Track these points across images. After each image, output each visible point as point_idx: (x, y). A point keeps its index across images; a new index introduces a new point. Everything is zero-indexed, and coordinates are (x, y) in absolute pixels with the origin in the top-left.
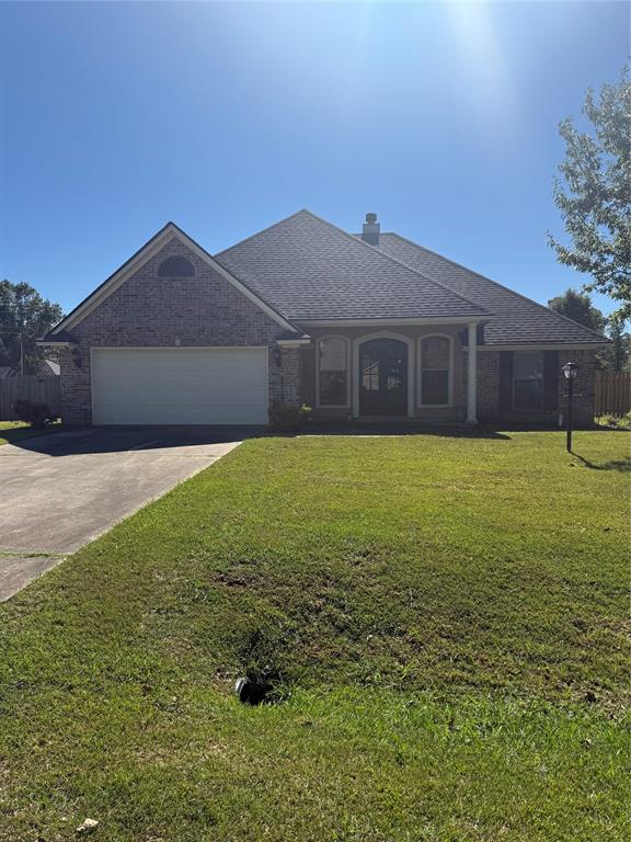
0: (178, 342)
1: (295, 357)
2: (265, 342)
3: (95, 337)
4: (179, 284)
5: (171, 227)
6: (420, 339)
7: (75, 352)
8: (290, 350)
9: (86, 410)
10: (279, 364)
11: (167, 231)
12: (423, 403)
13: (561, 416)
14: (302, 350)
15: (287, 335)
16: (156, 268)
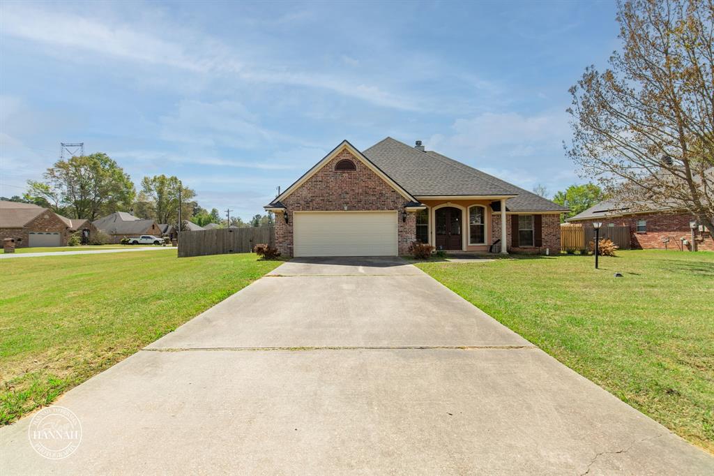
0: (346, 208)
1: (414, 216)
2: (396, 208)
3: (296, 205)
4: (347, 175)
5: (345, 143)
6: (469, 207)
7: (285, 214)
8: (411, 213)
9: (290, 248)
10: (404, 220)
11: (343, 145)
12: (471, 243)
13: (548, 249)
14: (418, 212)
15: (411, 204)
16: (334, 165)
